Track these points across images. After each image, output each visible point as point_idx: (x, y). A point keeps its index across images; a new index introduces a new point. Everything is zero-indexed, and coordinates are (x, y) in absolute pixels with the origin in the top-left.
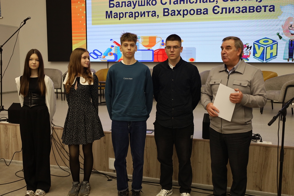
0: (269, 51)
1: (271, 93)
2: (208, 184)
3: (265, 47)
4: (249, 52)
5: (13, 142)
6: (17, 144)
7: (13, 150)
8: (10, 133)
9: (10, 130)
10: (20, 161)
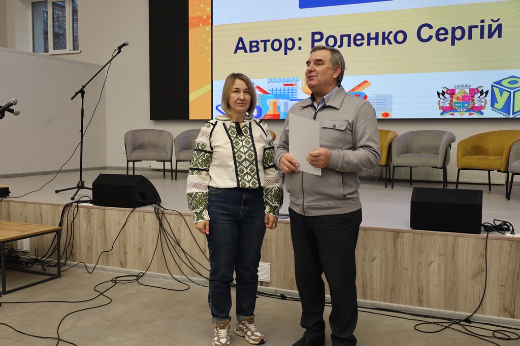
2: (420, 306)
5: (99, 236)
6: (106, 239)
7: (98, 248)
8: (95, 221)
9: (96, 217)
10: (109, 267)
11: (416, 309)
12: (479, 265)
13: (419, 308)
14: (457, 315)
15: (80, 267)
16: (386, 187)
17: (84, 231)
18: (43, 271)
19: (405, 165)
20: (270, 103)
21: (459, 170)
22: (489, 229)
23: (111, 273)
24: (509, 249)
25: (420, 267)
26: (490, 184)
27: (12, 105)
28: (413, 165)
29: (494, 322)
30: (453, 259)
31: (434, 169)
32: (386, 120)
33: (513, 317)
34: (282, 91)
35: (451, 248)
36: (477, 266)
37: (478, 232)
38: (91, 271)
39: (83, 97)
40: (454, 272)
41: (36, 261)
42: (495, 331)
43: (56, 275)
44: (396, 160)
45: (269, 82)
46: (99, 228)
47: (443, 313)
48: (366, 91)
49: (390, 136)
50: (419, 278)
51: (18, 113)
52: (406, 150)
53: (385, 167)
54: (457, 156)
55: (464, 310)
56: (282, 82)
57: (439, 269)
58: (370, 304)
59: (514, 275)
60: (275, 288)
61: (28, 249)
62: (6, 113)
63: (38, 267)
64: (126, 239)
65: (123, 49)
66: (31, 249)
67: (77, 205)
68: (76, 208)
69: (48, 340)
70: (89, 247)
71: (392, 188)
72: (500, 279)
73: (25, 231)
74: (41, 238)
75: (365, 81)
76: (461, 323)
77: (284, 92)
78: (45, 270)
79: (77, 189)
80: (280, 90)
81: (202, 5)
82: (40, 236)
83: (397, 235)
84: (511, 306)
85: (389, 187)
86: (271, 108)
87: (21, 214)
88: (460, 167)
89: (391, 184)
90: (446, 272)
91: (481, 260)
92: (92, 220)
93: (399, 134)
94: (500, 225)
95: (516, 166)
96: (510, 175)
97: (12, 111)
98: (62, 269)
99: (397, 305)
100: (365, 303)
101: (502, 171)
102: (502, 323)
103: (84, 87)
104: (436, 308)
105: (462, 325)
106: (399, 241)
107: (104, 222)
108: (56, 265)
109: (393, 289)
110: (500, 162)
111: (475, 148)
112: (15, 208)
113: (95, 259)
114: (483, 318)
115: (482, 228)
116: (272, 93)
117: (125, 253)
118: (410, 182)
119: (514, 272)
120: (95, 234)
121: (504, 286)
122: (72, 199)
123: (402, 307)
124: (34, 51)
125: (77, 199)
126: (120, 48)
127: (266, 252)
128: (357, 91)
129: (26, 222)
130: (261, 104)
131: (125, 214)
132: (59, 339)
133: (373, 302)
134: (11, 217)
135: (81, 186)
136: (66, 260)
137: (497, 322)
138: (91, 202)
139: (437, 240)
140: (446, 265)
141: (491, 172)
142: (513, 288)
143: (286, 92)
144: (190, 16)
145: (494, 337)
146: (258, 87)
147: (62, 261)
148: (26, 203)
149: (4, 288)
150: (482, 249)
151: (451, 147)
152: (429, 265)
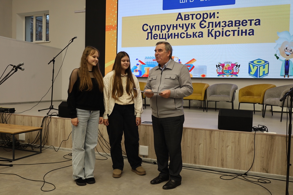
0: (262, 70)
1: (272, 100)
2: (222, 167)
3: (259, 66)
4: (237, 69)
5: (61, 132)
6: (65, 134)
7: (61, 139)
8: (60, 125)
9: (60, 123)
10: (66, 148)
11: (220, 169)
14: (240, 172)
15: (51, 148)
16: (204, 111)
17: (54, 130)
18: (32, 150)
19: (213, 100)
20: (146, 69)
22: (256, 130)
23: (67, 151)
24: (265, 139)
25: (223, 148)
26: (254, 111)
27: (21, 65)
28: (217, 101)
29: (258, 175)
30: (239, 144)
31: (227, 102)
32: (204, 78)
33: (267, 172)
34: (152, 63)
35: (238, 139)
36: (250, 147)
37: (251, 131)
38: (57, 150)
39: (54, 63)
40: (239, 150)
41: (28, 145)
42: (259, 179)
43: (39, 152)
44: (209, 98)
45: (145, 59)
46: (62, 129)
48: (194, 64)
49: (206, 86)
50: (222, 154)
51: (24, 70)
52: (214, 93)
53: (203, 102)
54: (239, 96)
55: (244, 169)
56: (152, 58)
57: (232, 149)
58: (198, 166)
59: (268, 152)
60: (150, 159)
61: (24, 139)
62: (18, 69)
63: (29, 148)
65: (74, 40)
66: (26, 139)
67: (51, 117)
68: (50, 119)
69: (38, 182)
70: (56, 138)
71: (207, 112)
72: (261, 154)
73: (25, 129)
74: (31, 133)
75: (193, 59)
76: (243, 175)
78: (33, 150)
79: (49, 110)
80: (151, 63)
81: (112, 20)
83: (212, 132)
84: (266, 167)
85: (205, 111)
86: (146, 71)
87: (21, 122)
88: (240, 102)
89: (206, 110)
90: (235, 151)
91: (252, 145)
92: (58, 124)
93: (210, 85)
94: (261, 128)
95: (267, 101)
96: (265, 105)
97: (21, 68)
98: (42, 149)
99: (211, 167)
100: (195, 166)
101: (261, 103)
102: (262, 176)
103: (54, 58)
104: (230, 168)
105: (243, 176)
106: (213, 135)
107: (64, 125)
108: (39, 147)
109: (209, 159)
110: (260, 100)
111: (247, 92)
112: (18, 118)
113: (59, 144)
114: (253, 173)
115: (253, 129)
116: (147, 64)
118: (215, 109)
119: (268, 150)
120: (59, 131)
121: (263, 157)
122: (48, 114)
124: (25, 40)
125: (50, 114)
126: (73, 39)
127: (147, 140)
128: (190, 64)
129: (24, 125)
130: (141, 69)
132: (44, 182)
133: (199, 165)
134: (16, 123)
135: (52, 108)
136: (44, 145)
137: (260, 175)
138: (57, 115)
139: (231, 135)
140: (235, 147)
141: (255, 104)
142: (267, 158)
143: (154, 63)
144: (106, 25)
145: (259, 182)
146: (140, 61)
147: (42, 145)
148: (24, 116)
149: (14, 157)
150: (252, 139)
151: (235, 92)
152: (227, 147)
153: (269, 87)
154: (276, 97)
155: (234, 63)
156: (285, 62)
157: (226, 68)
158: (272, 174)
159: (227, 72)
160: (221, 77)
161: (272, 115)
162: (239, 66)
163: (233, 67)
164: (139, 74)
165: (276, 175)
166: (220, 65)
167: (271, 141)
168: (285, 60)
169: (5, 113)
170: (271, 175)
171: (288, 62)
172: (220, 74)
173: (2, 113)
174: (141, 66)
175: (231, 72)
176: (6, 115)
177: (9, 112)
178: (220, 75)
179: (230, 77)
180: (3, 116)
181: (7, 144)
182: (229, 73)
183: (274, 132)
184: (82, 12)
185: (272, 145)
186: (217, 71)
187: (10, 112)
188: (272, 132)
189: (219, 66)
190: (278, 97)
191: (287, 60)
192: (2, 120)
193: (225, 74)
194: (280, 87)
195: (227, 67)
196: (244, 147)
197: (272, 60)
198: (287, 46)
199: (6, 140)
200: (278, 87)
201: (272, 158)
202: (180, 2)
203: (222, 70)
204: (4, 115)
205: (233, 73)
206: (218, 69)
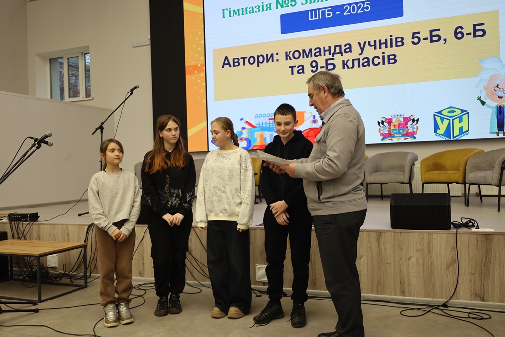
0: (457, 125)
1: (479, 175)
3: (451, 119)
4: (415, 126)
11: (399, 299)
12: (452, 257)
13: (402, 297)
14: (435, 302)
18: (71, 283)
19: (377, 182)
20: (257, 135)
21: (423, 184)
22: (458, 226)
24: (475, 242)
25: (401, 262)
27: (47, 137)
28: (384, 182)
29: (468, 306)
30: (429, 253)
31: (401, 184)
33: (483, 300)
35: (427, 244)
36: (450, 258)
37: (449, 229)
39: (102, 133)
40: (431, 264)
41: (64, 275)
42: (470, 313)
43: (83, 285)
44: (369, 178)
45: (256, 117)
47: (423, 300)
50: (401, 272)
51: (52, 145)
52: (377, 169)
54: (421, 172)
55: (441, 297)
56: (268, 117)
57: (417, 263)
59: (482, 264)
61: (56, 265)
62: (42, 144)
63: (66, 280)
64: (144, 252)
65: (134, 91)
66: (59, 265)
69: (85, 336)
72: (470, 268)
73: (57, 247)
74: (68, 254)
76: (440, 308)
77: (270, 126)
78: (73, 282)
80: (266, 124)
81: (197, 55)
82: (67, 252)
83: (380, 235)
84: (481, 291)
86: (259, 140)
87: (50, 235)
88: (423, 181)
90: (423, 265)
91: (453, 253)
94: (466, 223)
95: (472, 177)
96: (467, 185)
97: (47, 143)
98: (89, 280)
99: (383, 296)
101: (460, 182)
102: (474, 307)
103: (102, 124)
104: (417, 297)
105: (441, 310)
106: (382, 240)
108: (82, 277)
109: (379, 282)
110: (458, 176)
111: (435, 165)
112: (45, 230)
114: (458, 302)
115: (452, 225)
116: (259, 126)
117: (143, 264)
118: (382, 197)
119: (482, 261)
121: (474, 274)
123: (388, 298)
124: (51, 98)
126: (132, 90)
129: (55, 240)
130: (250, 136)
131: (142, 229)
132: (95, 336)
134: (41, 237)
136: (91, 273)
137: (470, 306)
139: (414, 237)
140: (423, 259)
141: (450, 185)
142: (481, 275)
143: (271, 125)
144: (186, 65)
145: (470, 317)
146: (247, 122)
147: (88, 274)
148: (54, 225)
149: (40, 297)
150: (453, 244)
151: (414, 165)
152: (409, 259)
153: (472, 154)
154: (486, 170)
155: (408, 117)
156: (496, 110)
157: (394, 126)
158: (492, 303)
159: (396, 133)
160: (387, 141)
161: (482, 201)
162: (417, 121)
163: (407, 124)
164: (247, 144)
165: (498, 304)
166: (384, 120)
167: (485, 244)
168: (497, 106)
169: (21, 222)
170: (490, 305)
171: (501, 109)
172: (385, 136)
173: (17, 222)
174: (250, 131)
175: (405, 132)
176: (25, 226)
177: (28, 219)
178: (386, 138)
179: (402, 140)
180: (18, 226)
181: (27, 276)
182: (400, 133)
183: (489, 228)
184: (146, 45)
185: (488, 252)
186: (380, 131)
187: (31, 220)
188: (486, 228)
189: (383, 123)
190: (489, 170)
191: (500, 106)
192: (18, 234)
193: (394, 136)
194: (492, 151)
195: (396, 124)
196: (439, 258)
197: (473, 107)
198: (497, 82)
199: (26, 268)
200: (488, 152)
201: (489, 274)
202: (310, 19)
203: (387, 129)
204: (21, 226)
205: (408, 134)
206: (382, 129)
